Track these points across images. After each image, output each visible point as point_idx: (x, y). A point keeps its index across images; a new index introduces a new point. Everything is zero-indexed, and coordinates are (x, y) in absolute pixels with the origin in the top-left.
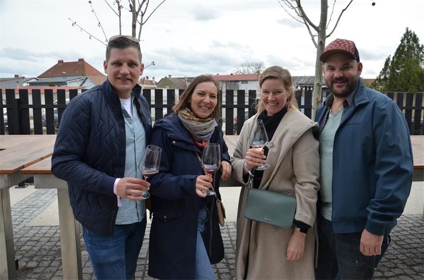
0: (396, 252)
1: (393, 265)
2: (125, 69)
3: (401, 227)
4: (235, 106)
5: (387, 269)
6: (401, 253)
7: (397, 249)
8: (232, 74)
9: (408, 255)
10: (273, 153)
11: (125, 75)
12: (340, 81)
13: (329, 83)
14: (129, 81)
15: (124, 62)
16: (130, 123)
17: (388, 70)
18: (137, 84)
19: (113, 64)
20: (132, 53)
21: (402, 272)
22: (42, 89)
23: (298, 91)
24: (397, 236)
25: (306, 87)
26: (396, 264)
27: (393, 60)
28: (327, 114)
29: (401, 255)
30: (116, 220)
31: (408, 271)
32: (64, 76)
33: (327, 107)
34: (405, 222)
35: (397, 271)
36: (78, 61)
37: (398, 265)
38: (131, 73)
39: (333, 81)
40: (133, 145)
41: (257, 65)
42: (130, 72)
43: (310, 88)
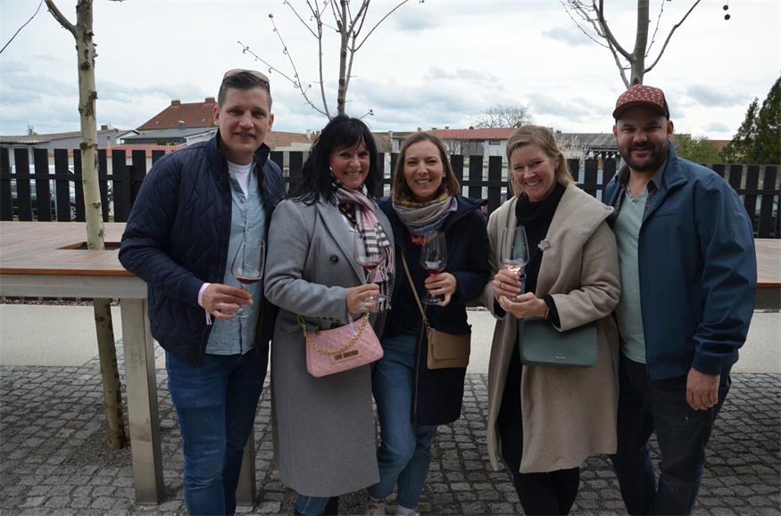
0: (749, 430)
1: (742, 449)
2: (247, 120)
3: (760, 393)
4: (485, 184)
5: (732, 454)
6: (757, 432)
7: (750, 425)
8: (471, 128)
9: (768, 434)
10: (550, 257)
11: (246, 129)
12: (642, 148)
13: (626, 150)
14: (252, 139)
15: (246, 109)
16: (242, 202)
17: (754, 125)
18: (263, 144)
19: (229, 111)
20: (258, 97)
21: (756, 459)
22: (149, 149)
23: (590, 159)
24: (753, 406)
25: (604, 154)
26: (748, 447)
27: (764, 108)
28: (620, 195)
29: (757, 435)
30: (208, 347)
31: (768, 459)
32: (181, 127)
33: (621, 184)
34: (768, 385)
35: (748, 458)
36: (204, 101)
37: (751, 449)
38: (256, 127)
39: (631, 146)
40: (242, 235)
41: (516, 111)
42: (255, 125)
43: (610, 154)
